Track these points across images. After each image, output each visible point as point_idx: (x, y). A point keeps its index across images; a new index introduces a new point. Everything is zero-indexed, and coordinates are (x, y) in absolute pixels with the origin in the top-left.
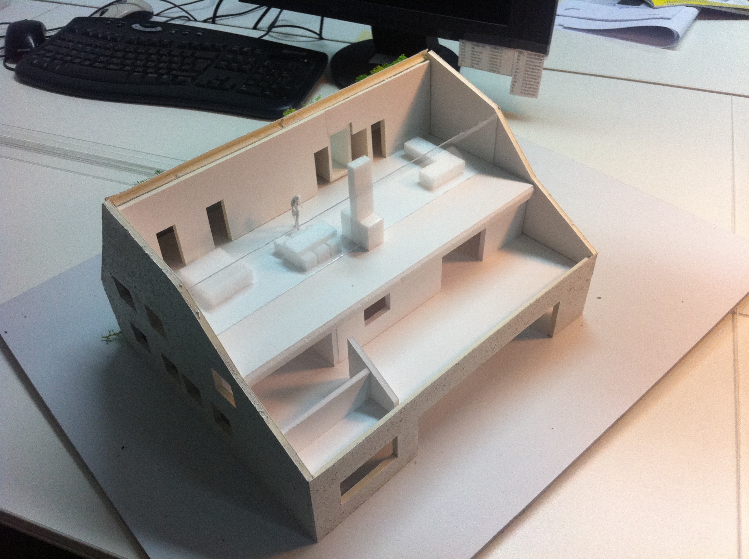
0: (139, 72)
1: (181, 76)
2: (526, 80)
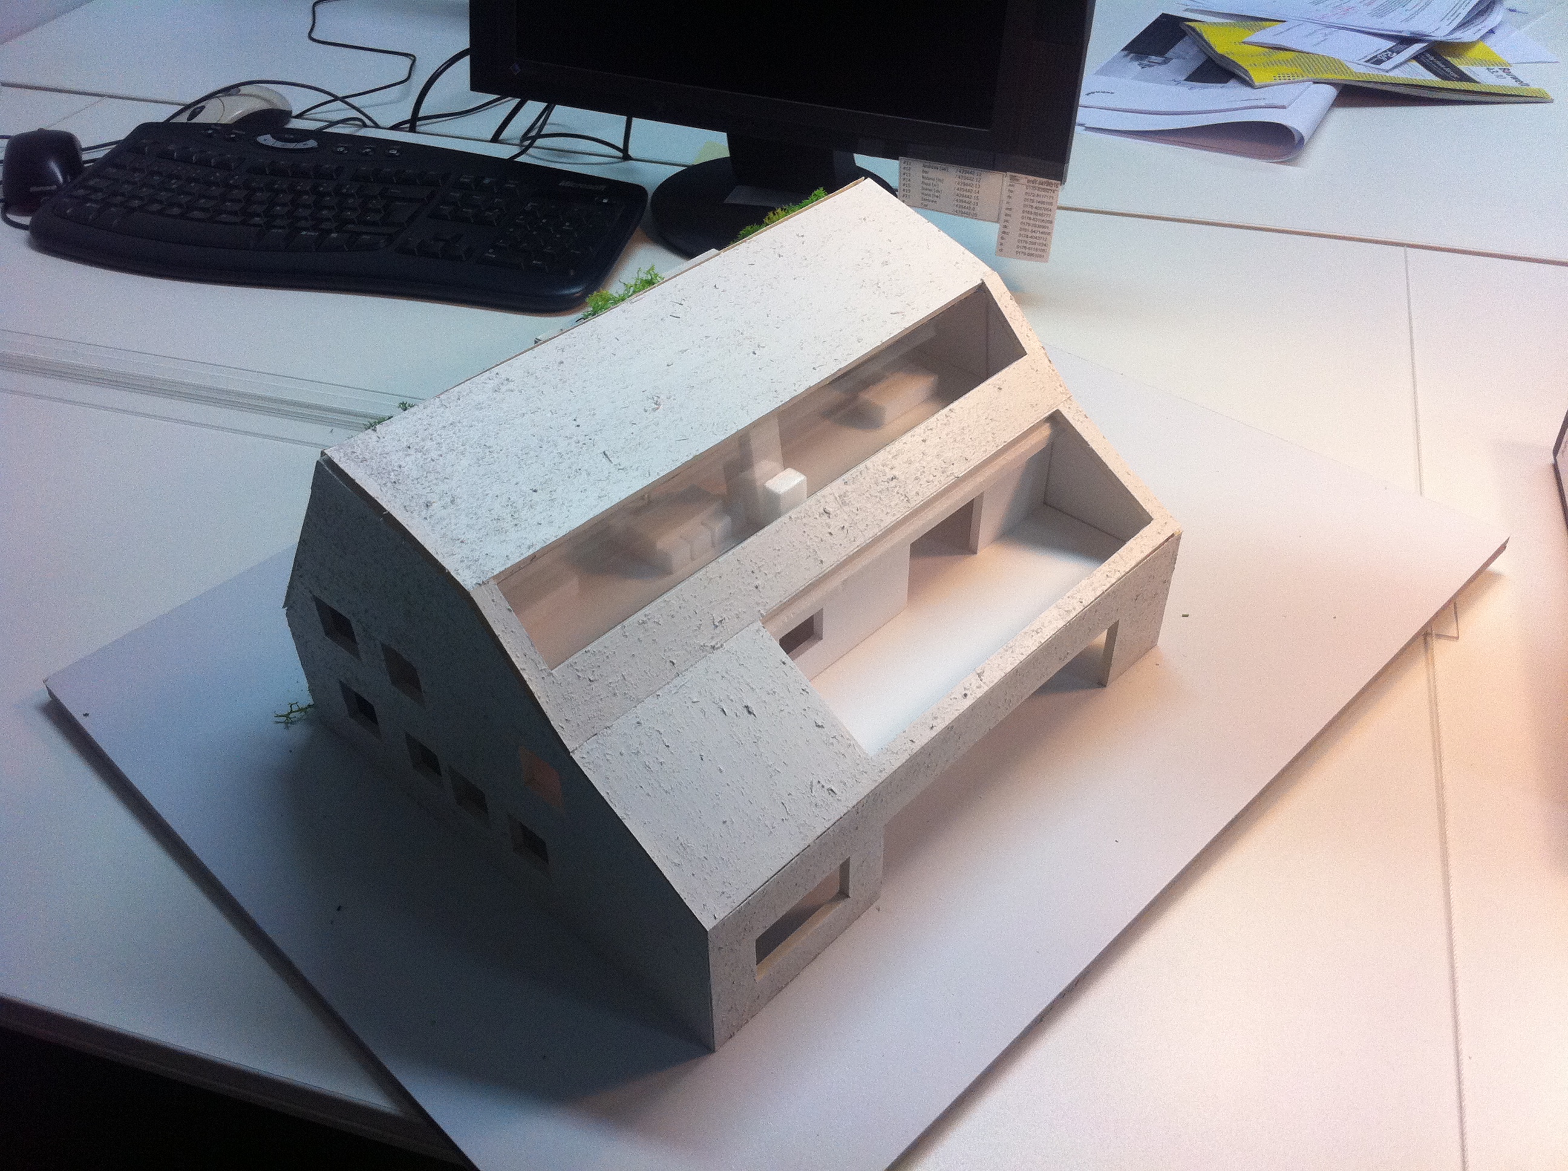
0: (283, 227)
1: (366, 233)
2: (1025, 230)
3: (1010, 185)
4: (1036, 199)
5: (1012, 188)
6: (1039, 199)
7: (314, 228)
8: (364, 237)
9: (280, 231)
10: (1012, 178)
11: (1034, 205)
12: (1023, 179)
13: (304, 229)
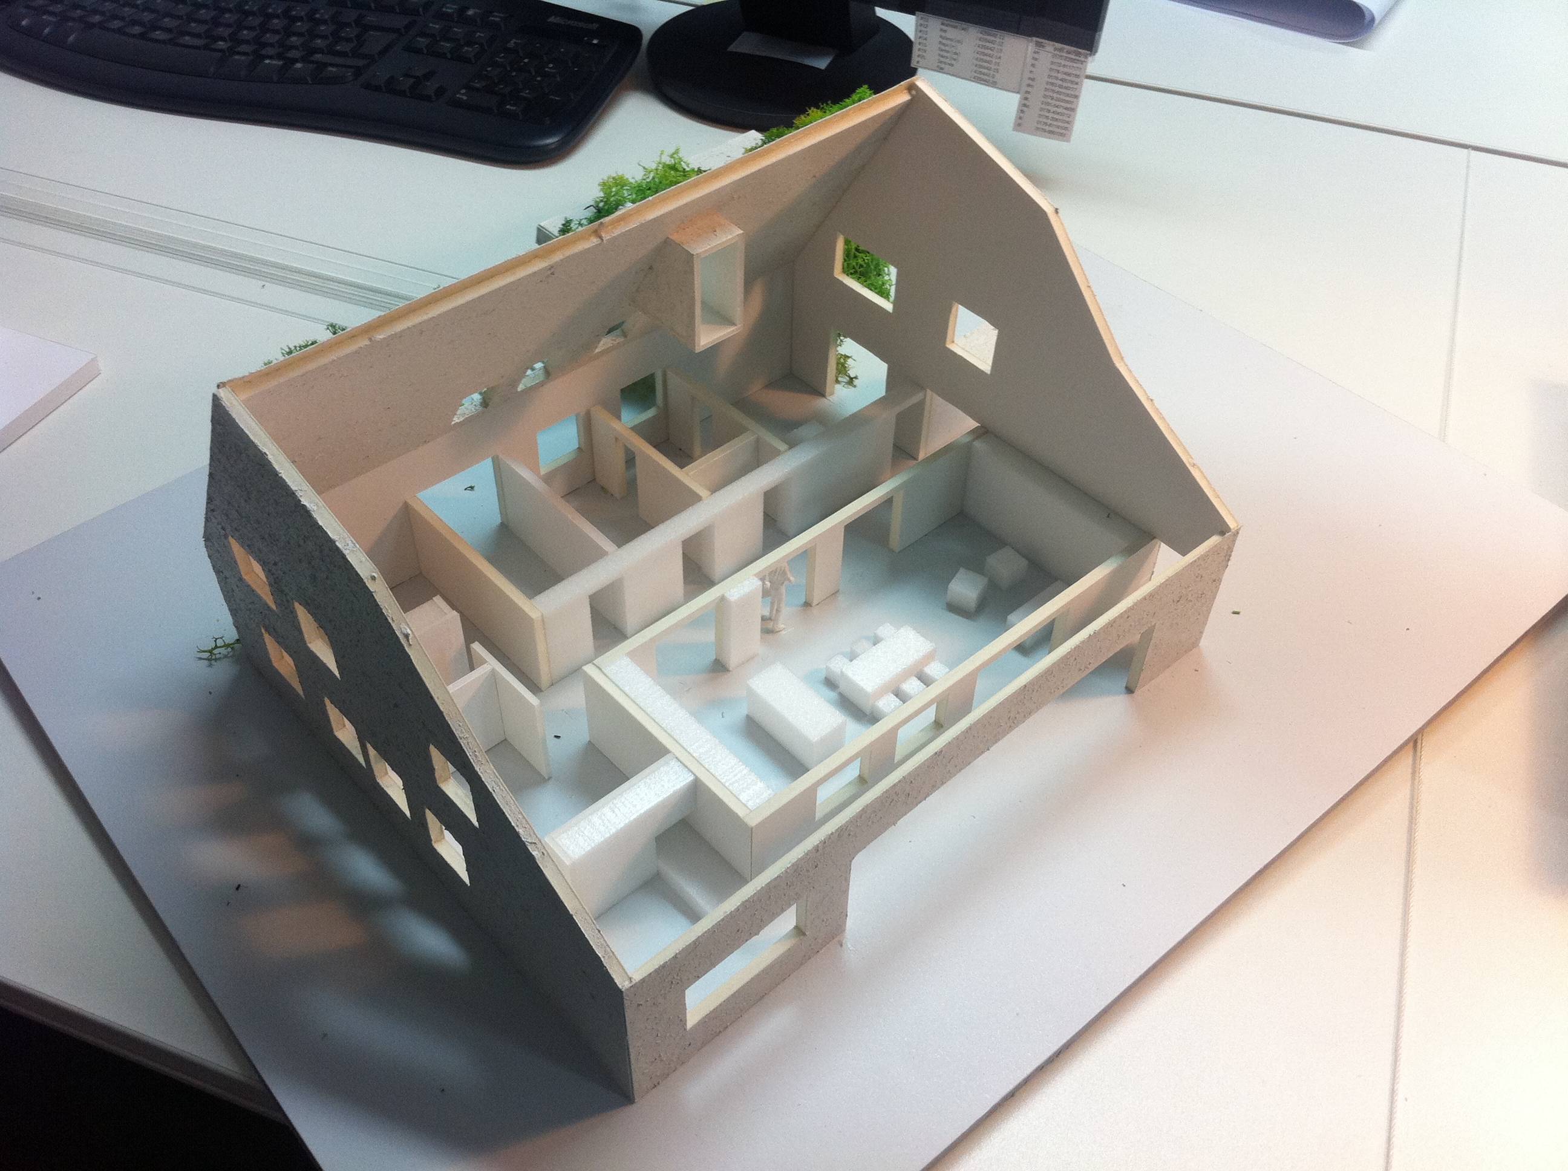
0: (245, 54)
1: (333, 65)
2: (1048, 104)
3: (1035, 52)
4: (1061, 69)
5: (1036, 56)
6: (1066, 70)
7: (279, 57)
8: (330, 69)
9: (243, 58)
10: (1038, 44)
11: (1060, 76)
12: (1050, 46)
13: (271, 57)
